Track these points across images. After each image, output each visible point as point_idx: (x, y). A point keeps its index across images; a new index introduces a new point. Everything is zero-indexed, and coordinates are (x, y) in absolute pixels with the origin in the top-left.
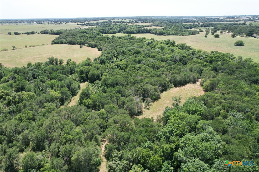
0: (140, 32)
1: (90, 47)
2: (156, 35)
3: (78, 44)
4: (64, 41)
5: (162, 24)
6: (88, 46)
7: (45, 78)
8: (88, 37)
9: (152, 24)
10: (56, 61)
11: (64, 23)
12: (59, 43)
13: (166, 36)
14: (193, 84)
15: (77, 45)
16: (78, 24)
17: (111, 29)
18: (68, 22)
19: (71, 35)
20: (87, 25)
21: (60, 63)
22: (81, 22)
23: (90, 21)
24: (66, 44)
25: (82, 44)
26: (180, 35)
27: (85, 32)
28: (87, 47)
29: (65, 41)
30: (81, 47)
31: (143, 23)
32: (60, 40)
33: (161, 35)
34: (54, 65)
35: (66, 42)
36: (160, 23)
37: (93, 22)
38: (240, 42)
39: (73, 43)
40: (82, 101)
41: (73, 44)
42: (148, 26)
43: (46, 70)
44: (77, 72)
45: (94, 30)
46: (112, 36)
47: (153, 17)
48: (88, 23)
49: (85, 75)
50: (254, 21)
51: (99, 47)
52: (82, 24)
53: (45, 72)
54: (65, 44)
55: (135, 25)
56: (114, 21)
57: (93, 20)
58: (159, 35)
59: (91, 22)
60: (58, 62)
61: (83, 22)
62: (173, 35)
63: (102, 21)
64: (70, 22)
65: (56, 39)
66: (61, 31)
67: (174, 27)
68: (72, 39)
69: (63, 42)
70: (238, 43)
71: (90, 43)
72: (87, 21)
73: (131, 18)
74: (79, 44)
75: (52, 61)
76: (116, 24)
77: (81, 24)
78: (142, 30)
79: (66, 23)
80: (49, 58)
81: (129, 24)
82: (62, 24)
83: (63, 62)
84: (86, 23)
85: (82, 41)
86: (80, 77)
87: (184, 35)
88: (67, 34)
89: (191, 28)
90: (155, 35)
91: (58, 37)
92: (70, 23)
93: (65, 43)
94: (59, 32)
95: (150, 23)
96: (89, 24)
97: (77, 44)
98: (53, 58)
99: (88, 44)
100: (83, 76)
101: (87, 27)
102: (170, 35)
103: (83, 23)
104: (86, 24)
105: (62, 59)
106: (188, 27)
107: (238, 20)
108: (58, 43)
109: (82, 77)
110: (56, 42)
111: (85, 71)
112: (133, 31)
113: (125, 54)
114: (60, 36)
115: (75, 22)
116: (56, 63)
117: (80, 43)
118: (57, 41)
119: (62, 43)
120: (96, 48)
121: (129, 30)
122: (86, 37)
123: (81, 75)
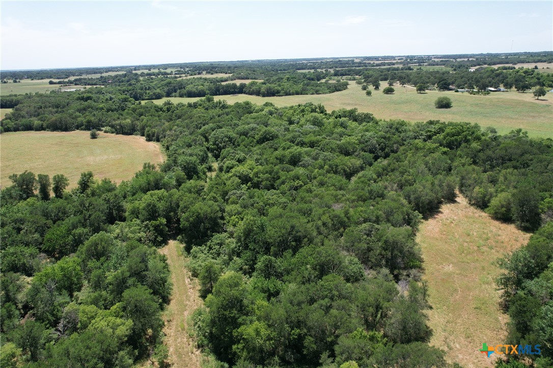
0: (219, 91)
1: (117, 134)
2: (259, 95)
3: (82, 130)
4: (36, 122)
5: (255, 74)
6: (113, 133)
7: (28, 251)
8: (102, 109)
9: (233, 75)
10: (40, 182)
11: (12, 81)
12: (20, 128)
13: (283, 97)
14: (453, 204)
15: (77, 131)
16: (51, 83)
17: (148, 90)
18: (21, 79)
19: (53, 107)
20: (77, 82)
21: (57, 190)
22: (58, 78)
23: (81, 74)
24: (43, 132)
25: (92, 127)
26: (312, 94)
27: (89, 98)
28: (108, 134)
29: (40, 122)
30: (94, 136)
31: (212, 74)
32: (24, 121)
33: (271, 96)
34: (37, 196)
35: (42, 125)
36: (250, 72)
37: (90, 76)
38: (445, 101)
39: (66, 125)
40: (231, 332)
41: (66, 129)
42: (226, 80)
43: (22, 221)
44: (135, 213)
45: (104, 92)
46: (165, 104)
47: (221, 63)
48: (80, 79)
49: (164, 221)
50: (417, 64)
51: (148, 131)
52: (64, 83)
53: (19, 230)
54: (40, 130)
55: (197, 78)
56: (143, 73)
57: (87, 72)
58: (267, 96)
59: (84, 76)
60: (49, 185)
61: (63, 76)
62: (297, 94)
63: (113, 74)
64: (28, 78)
65: (6, 119)
66: (14, 98)
67: (288, 78)
68: (58, 115)
69: (34, 126)
70: (442, 101)
71: (118, 122)
72: (73, 76)
73: (178, 66)
74: (83, 127)
75: (27, 185)
76: (152, 79)
77: (59, 83)
78: (223, 88)
79: (18, 80)
80: (15, 176)
81: (180, 77)
82: (5, 82)
83: (67, 185)
84: (72, 78)
85: (93, 119)
86: (152, 229)
87: (321, 94)
88: (40, 104)
89: (318, 80)
90: (257, 97)
91: (13, 114)
92: (29, 81)
93: (41, 128)
94: (9, 101)
95: (226, 73)
96: (83, 81)
97: (78, 127)
98: (31, 174)
99: (112, 126)
100: (158, 226)
101: (81, 88)
102: (290, 95)
103: (66, 80)
104: (74, 81)
105: (62, 176)
106: (312, 77)
107: (390, 63)
108: (16, 130)
109: (156, 228)
110: (9, 128)
111: (161, 206)
112: (203, 91)
113: (236, 143)
114: (17, 110)
115: (42, 79)
116: (41, 189)
117: (86, 126)
118: (11, 124)
119: (29, 128)
120: (136, 135)
121: (194, 90)
122: (97, 109)
123: (154, 222)
